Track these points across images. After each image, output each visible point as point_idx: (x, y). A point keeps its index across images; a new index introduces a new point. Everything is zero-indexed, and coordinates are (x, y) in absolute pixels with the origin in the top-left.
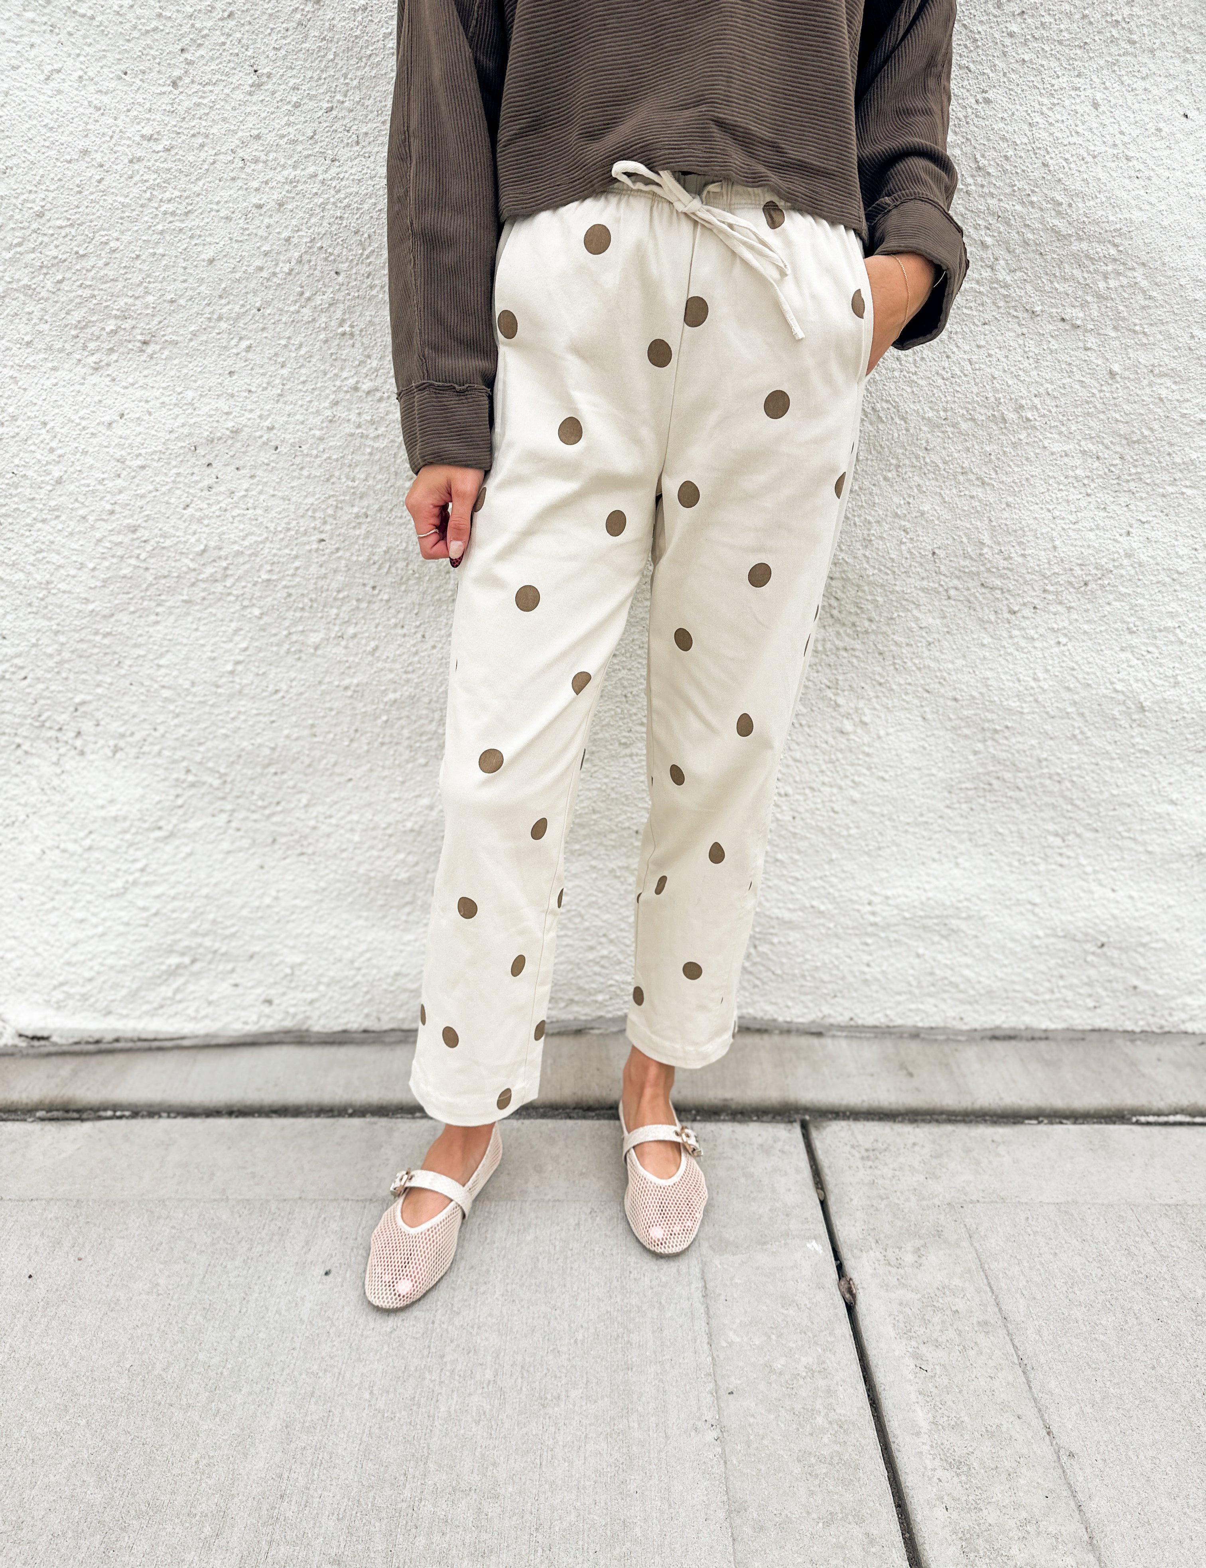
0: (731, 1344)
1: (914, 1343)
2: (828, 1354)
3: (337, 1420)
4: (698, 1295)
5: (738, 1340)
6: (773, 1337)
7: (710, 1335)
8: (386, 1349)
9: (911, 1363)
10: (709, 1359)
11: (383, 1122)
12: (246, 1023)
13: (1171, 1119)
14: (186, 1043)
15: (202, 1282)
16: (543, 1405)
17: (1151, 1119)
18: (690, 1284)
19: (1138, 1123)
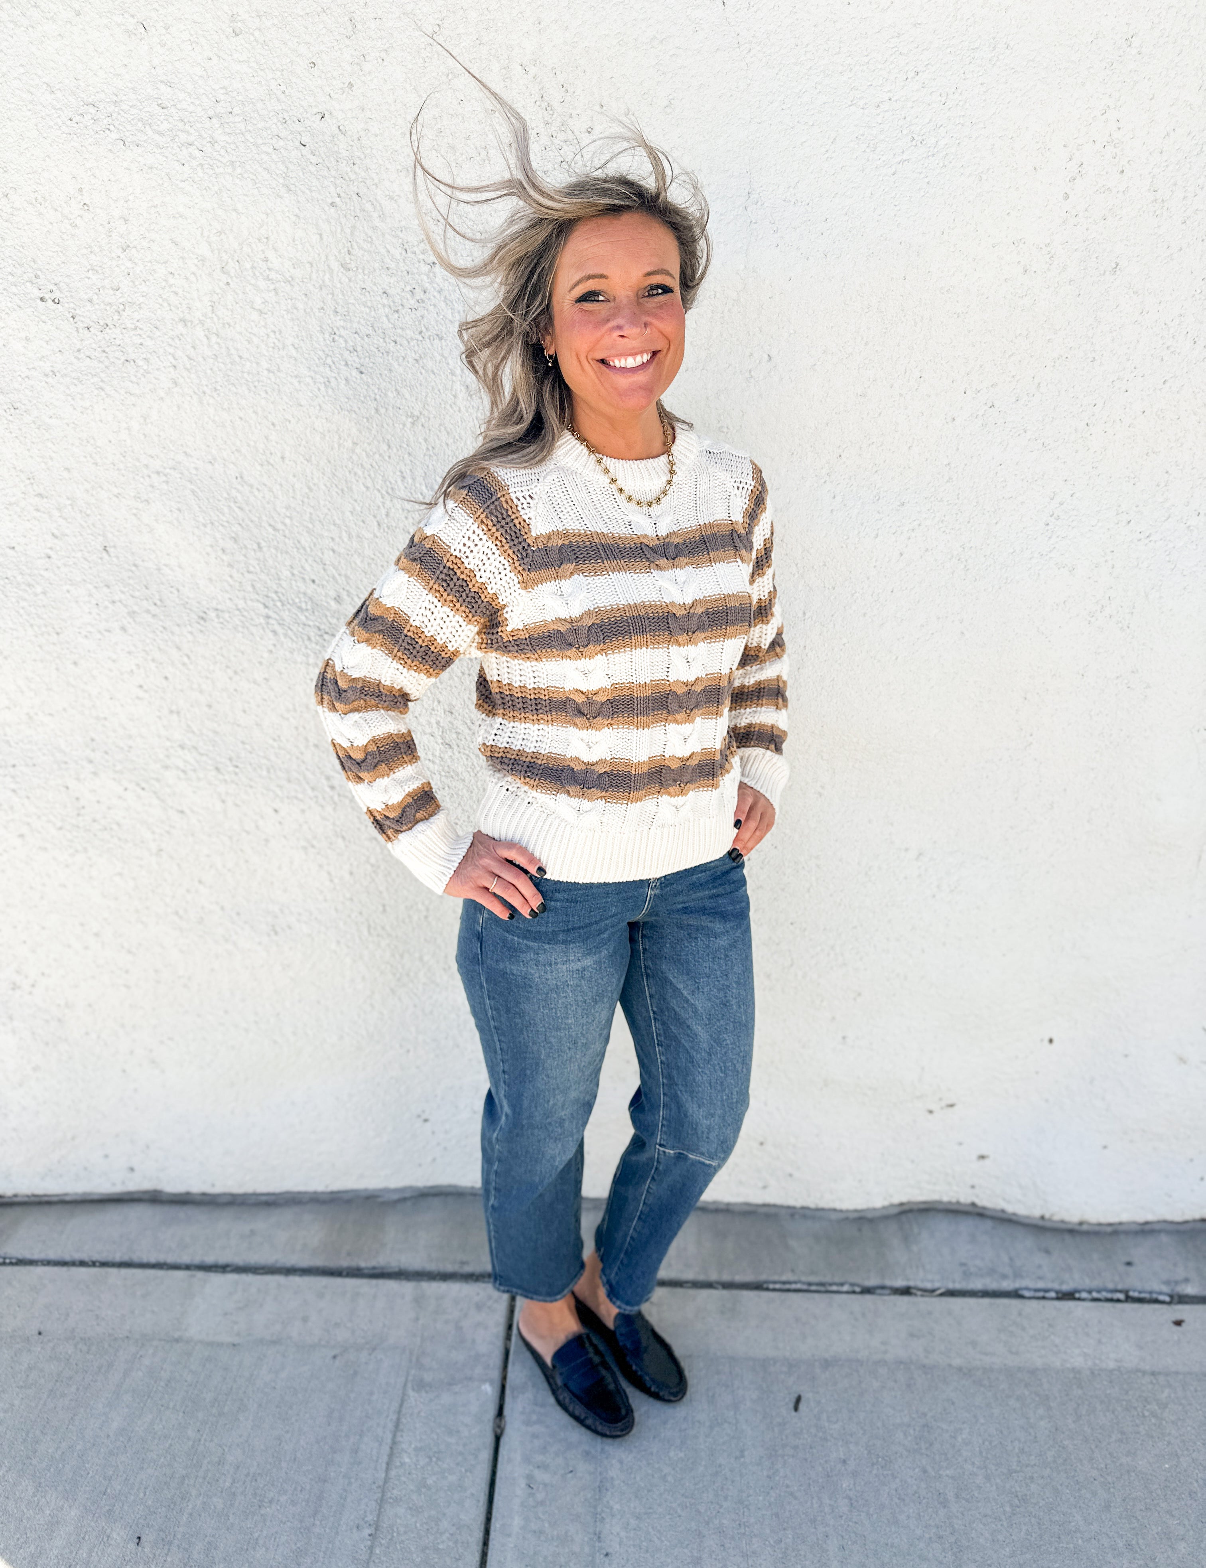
0: (403, 1464)
1: (531, 1467)
2: (468, 1474)
3: (117, 1512)
4: (391, 1426)
5: (407, 1460)
6: (434, 1459)
7: (391, 1455)
8: (162, 1460)
9: (522, 1483)
10: (383, 1475)
11: (200, 1274)
12: (114, 1184)
13: (793, 1286)
14: (68, 1198)
15: (45, 1404)
16: (260, 1507)
17: (778, 1286)
18: (387, 1417)
19: (767, 1289)
